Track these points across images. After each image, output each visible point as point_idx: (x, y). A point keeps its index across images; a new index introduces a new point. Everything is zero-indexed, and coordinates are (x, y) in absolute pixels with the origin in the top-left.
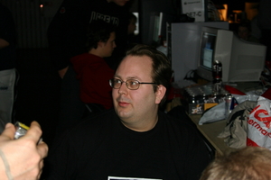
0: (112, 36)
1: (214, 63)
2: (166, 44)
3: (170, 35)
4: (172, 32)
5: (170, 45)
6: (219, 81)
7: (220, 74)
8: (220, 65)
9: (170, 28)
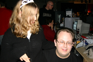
0: (53, 21)
1: (77, 29)
2: (63, 23)
3: (64, 21)
4: (65, 20)
5: (64, 23)
6: (78, 34)
7: (79, 32)
8: (79, 29)
9: (64, 19)
